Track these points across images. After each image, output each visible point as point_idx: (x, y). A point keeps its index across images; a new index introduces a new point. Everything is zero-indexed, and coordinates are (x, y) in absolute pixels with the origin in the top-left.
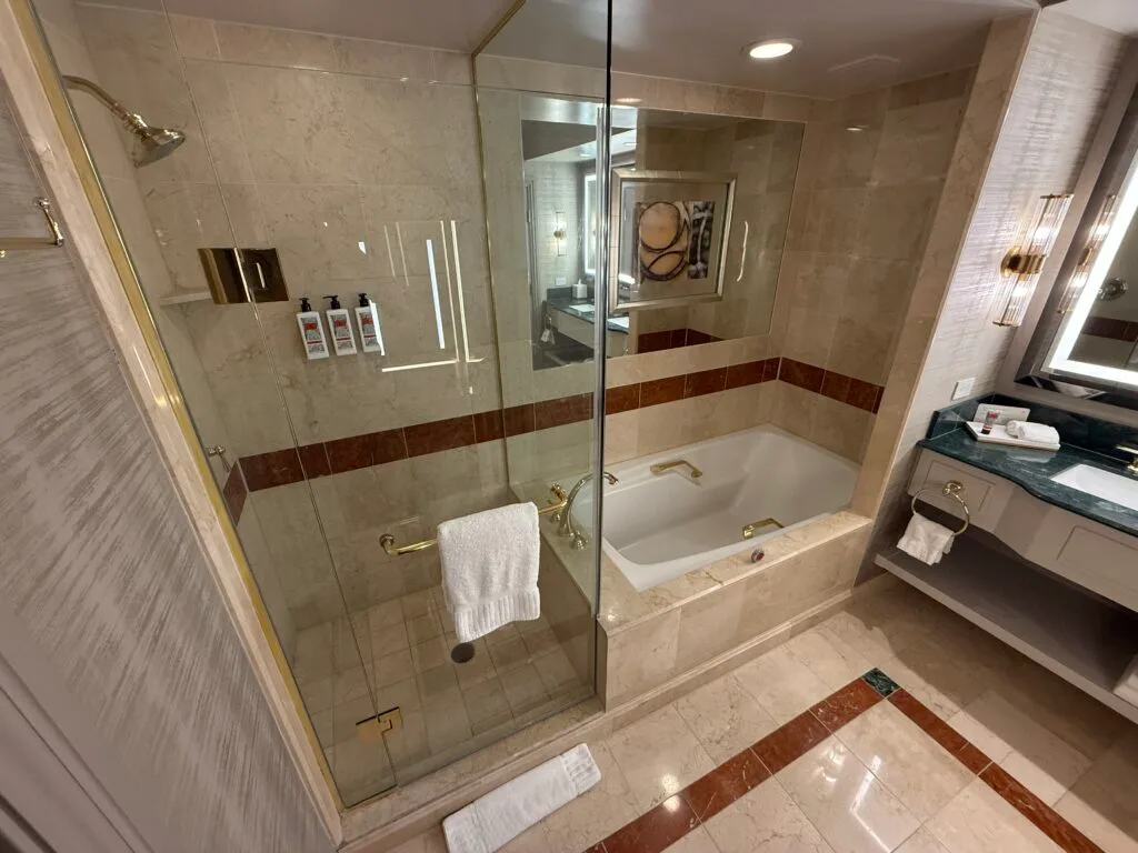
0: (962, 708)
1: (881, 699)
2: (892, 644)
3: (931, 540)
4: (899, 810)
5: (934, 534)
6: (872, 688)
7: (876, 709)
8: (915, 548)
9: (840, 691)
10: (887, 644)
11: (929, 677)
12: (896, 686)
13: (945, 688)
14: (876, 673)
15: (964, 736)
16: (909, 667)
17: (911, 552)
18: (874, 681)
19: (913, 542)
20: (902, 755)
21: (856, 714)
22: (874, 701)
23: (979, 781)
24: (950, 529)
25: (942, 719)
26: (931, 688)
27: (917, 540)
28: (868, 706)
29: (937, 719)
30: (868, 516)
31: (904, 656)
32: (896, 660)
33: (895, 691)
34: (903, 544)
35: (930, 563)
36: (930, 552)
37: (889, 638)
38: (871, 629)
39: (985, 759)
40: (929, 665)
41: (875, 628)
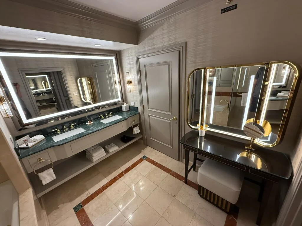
0: (88, 190)
1: (83, 208)
2: (66, 202)
3: (50, 174)
4: (111, 209)
5: (49, 173)
6: (79, 210)
7: (86, 210)
8: (48, 180)
9: (79, 220)
10: (65, 204)
11: (79, 195)
12: (80, 204)
13: (82, 192)
14: (75, 209)
15: (95, 191)
16: (75, 199)
17: (48, 182)
18: (77, 209)
19: (46, 180)
20: (99, 205)
21: (87, 216)
22: (83, 210)
23: (104, 191)
24: (50, 168)
25: (90, 195)
26: (82, 196)
27: (47, 178)
28: (85, 212)
29: (90, 196)
30: (28, 188)
31: (71, 200)
32: (72, 202)
33: (81, 204)
34: (44, 183)
35: (55, 178)
36: (52, 177)
37: (63, 203)
38: (59, 208)
39: (100, 189)
40: (75, 194)
41: (59, 206)
